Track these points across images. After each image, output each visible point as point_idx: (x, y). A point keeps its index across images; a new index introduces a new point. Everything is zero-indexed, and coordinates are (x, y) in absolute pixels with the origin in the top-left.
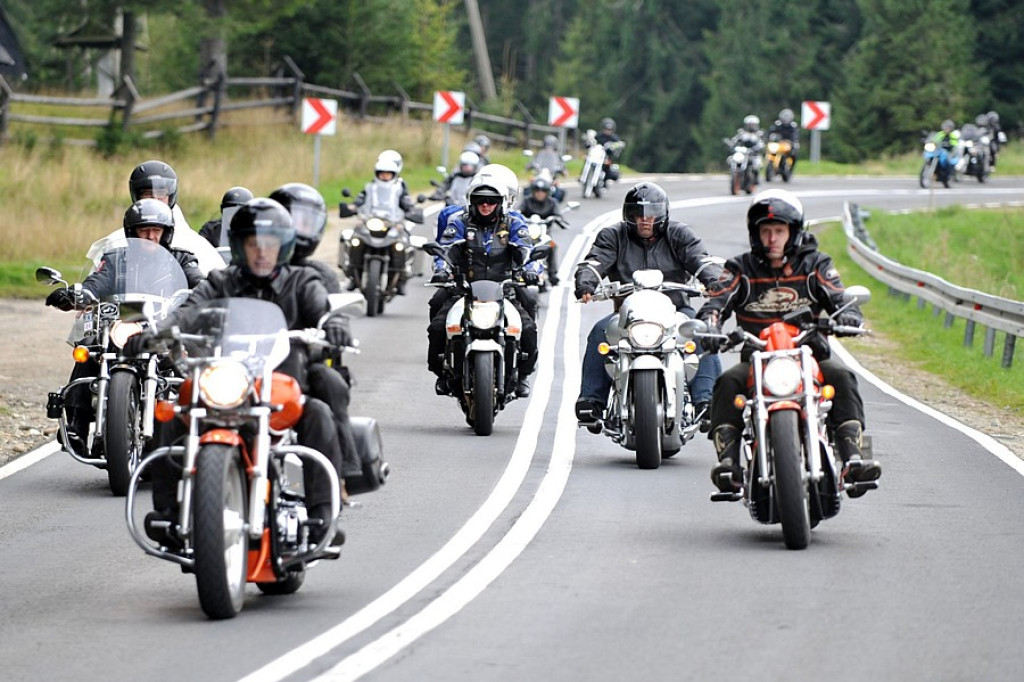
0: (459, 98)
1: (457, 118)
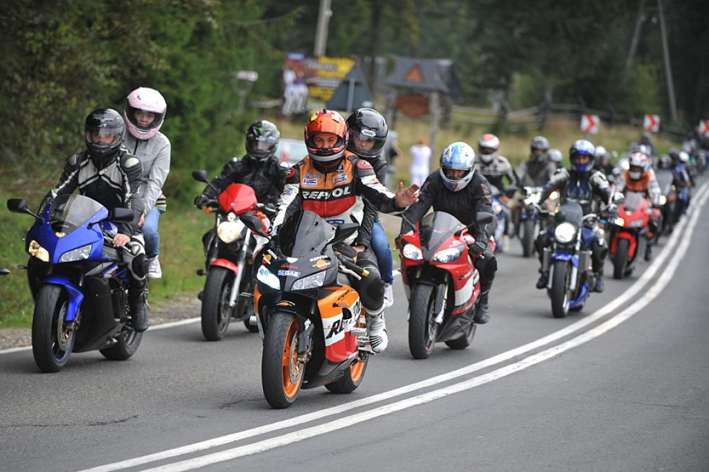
0: (657, 119)
1: (656, 128)
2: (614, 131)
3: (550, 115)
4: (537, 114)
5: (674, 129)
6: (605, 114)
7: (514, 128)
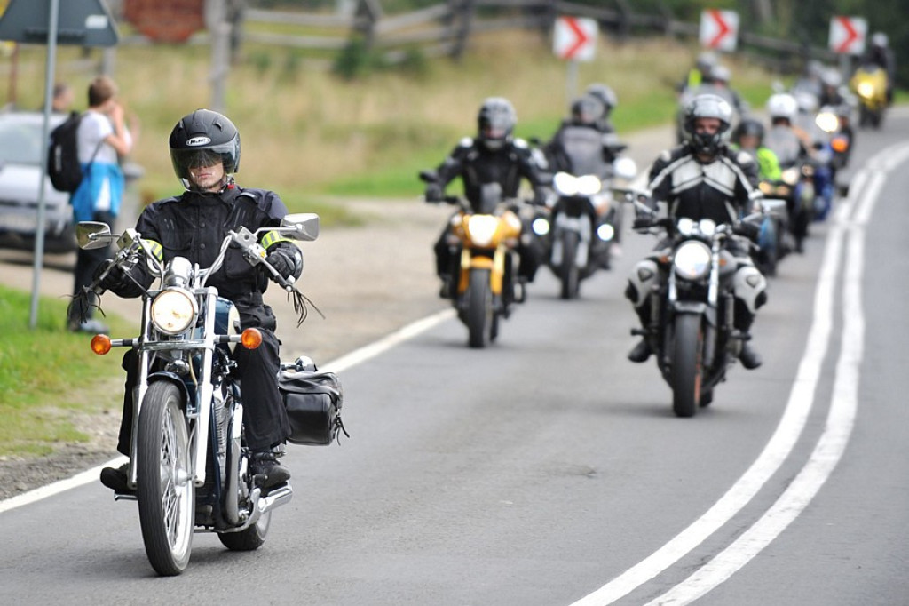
0: (731, 19)
1: (729, 42)
2: (629, 52)
3: (476, 23)
4: (446, 20)
5: (770, 41)
6: (608, 14)
7: (394, 57)
